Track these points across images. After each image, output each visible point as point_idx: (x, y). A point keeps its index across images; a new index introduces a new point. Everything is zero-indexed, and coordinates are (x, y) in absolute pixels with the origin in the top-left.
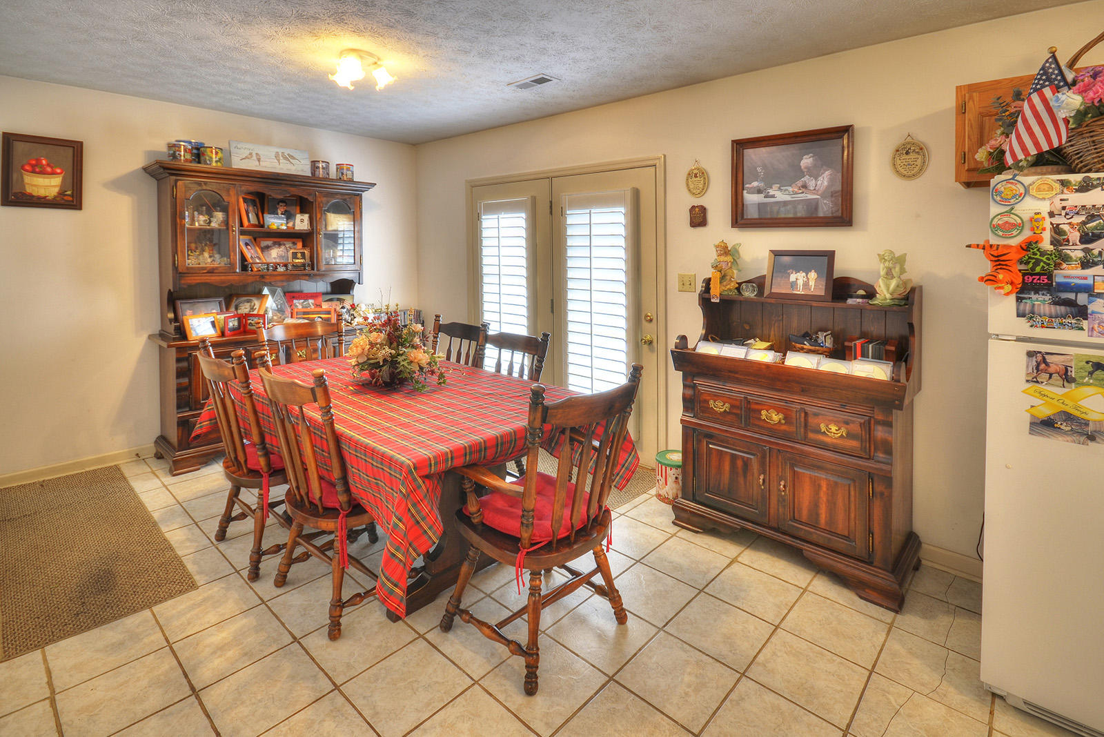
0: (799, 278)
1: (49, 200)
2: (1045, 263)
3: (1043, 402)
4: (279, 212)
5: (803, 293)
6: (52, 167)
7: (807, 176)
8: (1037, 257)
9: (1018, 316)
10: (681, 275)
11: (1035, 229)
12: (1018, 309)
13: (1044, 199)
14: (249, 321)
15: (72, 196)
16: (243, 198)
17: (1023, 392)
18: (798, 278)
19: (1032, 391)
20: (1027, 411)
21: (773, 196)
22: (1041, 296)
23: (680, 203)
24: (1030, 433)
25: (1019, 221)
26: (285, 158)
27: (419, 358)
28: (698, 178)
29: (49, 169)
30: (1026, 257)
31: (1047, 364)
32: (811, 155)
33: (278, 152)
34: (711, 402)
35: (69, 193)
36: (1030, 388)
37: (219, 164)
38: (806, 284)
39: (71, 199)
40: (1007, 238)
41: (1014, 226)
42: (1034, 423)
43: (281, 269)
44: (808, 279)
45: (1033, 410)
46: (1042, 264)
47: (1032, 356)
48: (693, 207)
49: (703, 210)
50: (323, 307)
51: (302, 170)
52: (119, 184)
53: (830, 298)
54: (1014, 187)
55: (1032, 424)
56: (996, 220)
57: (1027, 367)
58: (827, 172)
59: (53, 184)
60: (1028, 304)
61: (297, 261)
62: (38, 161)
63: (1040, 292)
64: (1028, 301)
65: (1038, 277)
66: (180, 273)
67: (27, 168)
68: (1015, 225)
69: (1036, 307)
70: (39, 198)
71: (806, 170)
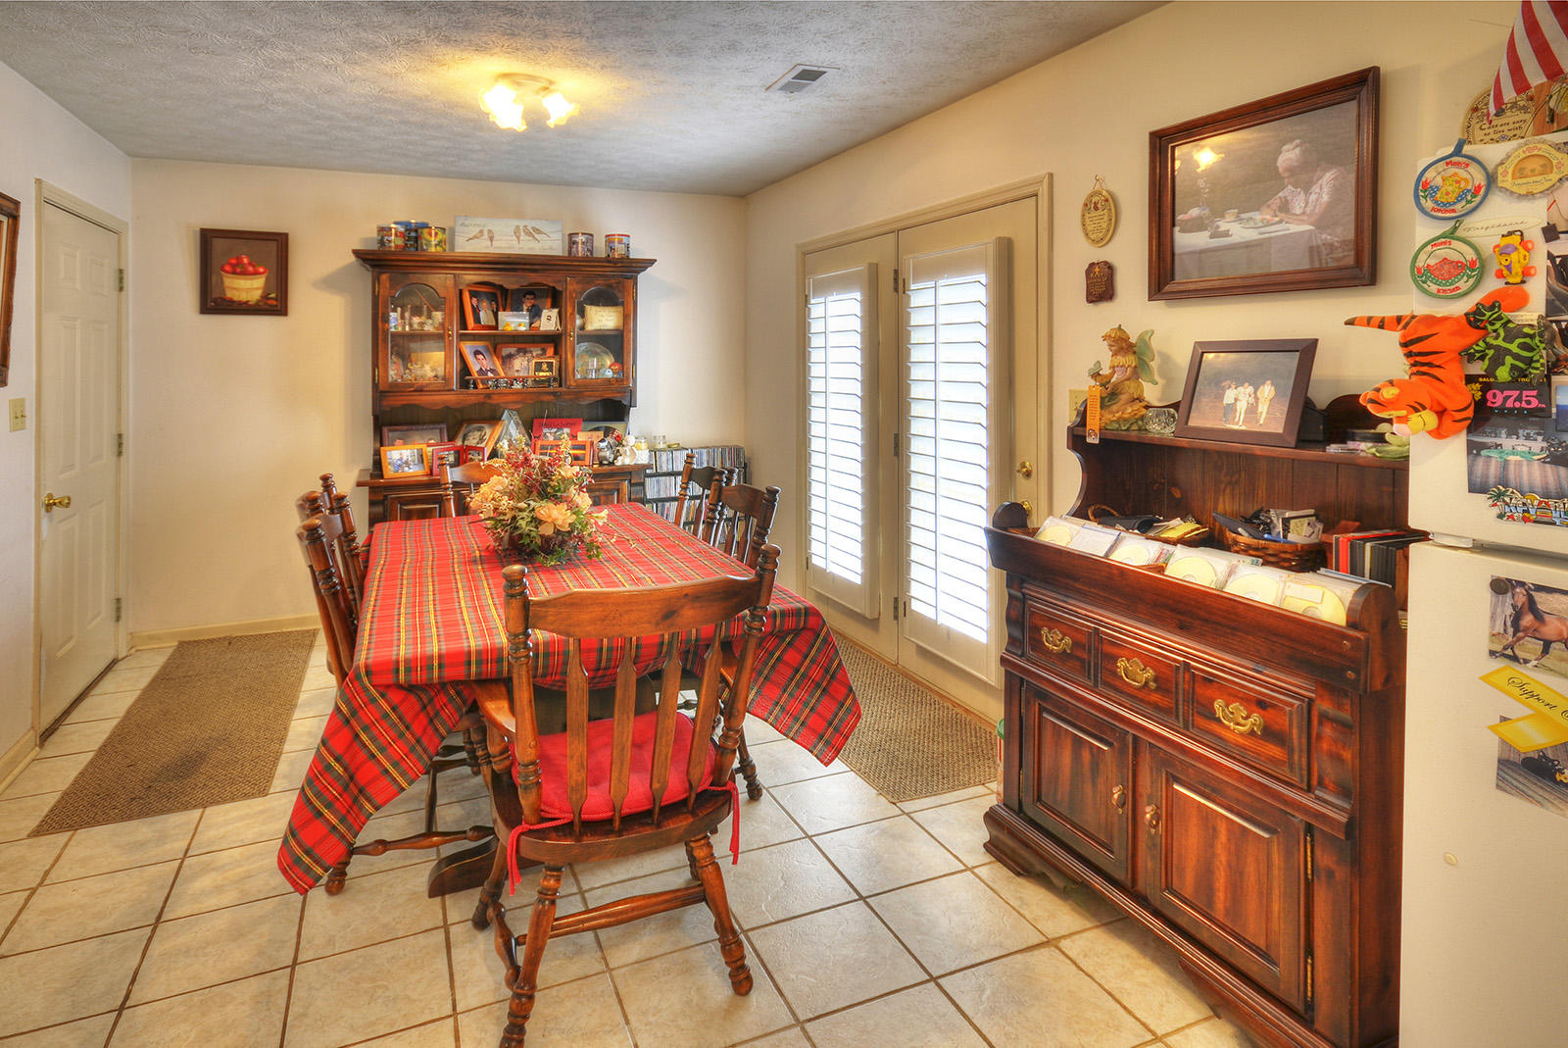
0: (1241, 398)
1: (251, 305)
2: (1516, 357)
3: (1531, 712)
4: (525, 307)
5: (1244, 428)
6: (254, 266)
7: (1290, 187)
8: (1500, 342)
9: (1473, 488)
10: (1075, 392)
11: (1505, 272)
12: (1470, 473)
13: (1530, 196)
14: (470, 456)
15: (276, 299)
16: (470, 291)
17: (1484, 679)
18: (1238, 397)
19: (1502, 680)
20: (1492, 728)
21: (1226, 234)
22: (1521, 441)
23: (1074, 256)
24: (1498, 787)
25: (1470, 255)
26: (529, 234)
27: (553, 517)
28: (1101, 207)
29: (251, 269)
30: (1481, 343)
31: (1539, 616)
32: (1298, 141)
33: (518, 227)
34: (1045, 630)
35: (273, 295)
36: (1498, 671)
37: (438, 248)
38: (1252, 410)
39: (275, 304)
40: (1451, 298)
41: (1459, 268)
42: (1508, 761)
43: (517, 386)
44: (1257, 399)
45: (1505, 728)
46: (1509, 360)
47: (1504, 592)
48: (1092, 265)
49: (1109, 269)
50: (579, 439)
51: (551, 248)
52: (330, 283)
53: (1292, 440)
54: (1462, 173)
55: (1504, 763)
56: (1422, 257)
57: (1493, 618)
58: (1328, 175)
59: (255, 286)
60: (1493, 461)
61: (541, 374)
62: (239, 262)
63: (1521, 432)
64: (1493, 453)
65: (1516, 393)
66: (381, 392)
67: (228, 268)
68: (1464, 266)
69: (1512, 468)
70: (240, 303)
71: (1286, 175)
